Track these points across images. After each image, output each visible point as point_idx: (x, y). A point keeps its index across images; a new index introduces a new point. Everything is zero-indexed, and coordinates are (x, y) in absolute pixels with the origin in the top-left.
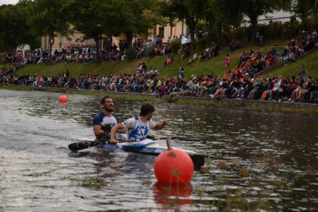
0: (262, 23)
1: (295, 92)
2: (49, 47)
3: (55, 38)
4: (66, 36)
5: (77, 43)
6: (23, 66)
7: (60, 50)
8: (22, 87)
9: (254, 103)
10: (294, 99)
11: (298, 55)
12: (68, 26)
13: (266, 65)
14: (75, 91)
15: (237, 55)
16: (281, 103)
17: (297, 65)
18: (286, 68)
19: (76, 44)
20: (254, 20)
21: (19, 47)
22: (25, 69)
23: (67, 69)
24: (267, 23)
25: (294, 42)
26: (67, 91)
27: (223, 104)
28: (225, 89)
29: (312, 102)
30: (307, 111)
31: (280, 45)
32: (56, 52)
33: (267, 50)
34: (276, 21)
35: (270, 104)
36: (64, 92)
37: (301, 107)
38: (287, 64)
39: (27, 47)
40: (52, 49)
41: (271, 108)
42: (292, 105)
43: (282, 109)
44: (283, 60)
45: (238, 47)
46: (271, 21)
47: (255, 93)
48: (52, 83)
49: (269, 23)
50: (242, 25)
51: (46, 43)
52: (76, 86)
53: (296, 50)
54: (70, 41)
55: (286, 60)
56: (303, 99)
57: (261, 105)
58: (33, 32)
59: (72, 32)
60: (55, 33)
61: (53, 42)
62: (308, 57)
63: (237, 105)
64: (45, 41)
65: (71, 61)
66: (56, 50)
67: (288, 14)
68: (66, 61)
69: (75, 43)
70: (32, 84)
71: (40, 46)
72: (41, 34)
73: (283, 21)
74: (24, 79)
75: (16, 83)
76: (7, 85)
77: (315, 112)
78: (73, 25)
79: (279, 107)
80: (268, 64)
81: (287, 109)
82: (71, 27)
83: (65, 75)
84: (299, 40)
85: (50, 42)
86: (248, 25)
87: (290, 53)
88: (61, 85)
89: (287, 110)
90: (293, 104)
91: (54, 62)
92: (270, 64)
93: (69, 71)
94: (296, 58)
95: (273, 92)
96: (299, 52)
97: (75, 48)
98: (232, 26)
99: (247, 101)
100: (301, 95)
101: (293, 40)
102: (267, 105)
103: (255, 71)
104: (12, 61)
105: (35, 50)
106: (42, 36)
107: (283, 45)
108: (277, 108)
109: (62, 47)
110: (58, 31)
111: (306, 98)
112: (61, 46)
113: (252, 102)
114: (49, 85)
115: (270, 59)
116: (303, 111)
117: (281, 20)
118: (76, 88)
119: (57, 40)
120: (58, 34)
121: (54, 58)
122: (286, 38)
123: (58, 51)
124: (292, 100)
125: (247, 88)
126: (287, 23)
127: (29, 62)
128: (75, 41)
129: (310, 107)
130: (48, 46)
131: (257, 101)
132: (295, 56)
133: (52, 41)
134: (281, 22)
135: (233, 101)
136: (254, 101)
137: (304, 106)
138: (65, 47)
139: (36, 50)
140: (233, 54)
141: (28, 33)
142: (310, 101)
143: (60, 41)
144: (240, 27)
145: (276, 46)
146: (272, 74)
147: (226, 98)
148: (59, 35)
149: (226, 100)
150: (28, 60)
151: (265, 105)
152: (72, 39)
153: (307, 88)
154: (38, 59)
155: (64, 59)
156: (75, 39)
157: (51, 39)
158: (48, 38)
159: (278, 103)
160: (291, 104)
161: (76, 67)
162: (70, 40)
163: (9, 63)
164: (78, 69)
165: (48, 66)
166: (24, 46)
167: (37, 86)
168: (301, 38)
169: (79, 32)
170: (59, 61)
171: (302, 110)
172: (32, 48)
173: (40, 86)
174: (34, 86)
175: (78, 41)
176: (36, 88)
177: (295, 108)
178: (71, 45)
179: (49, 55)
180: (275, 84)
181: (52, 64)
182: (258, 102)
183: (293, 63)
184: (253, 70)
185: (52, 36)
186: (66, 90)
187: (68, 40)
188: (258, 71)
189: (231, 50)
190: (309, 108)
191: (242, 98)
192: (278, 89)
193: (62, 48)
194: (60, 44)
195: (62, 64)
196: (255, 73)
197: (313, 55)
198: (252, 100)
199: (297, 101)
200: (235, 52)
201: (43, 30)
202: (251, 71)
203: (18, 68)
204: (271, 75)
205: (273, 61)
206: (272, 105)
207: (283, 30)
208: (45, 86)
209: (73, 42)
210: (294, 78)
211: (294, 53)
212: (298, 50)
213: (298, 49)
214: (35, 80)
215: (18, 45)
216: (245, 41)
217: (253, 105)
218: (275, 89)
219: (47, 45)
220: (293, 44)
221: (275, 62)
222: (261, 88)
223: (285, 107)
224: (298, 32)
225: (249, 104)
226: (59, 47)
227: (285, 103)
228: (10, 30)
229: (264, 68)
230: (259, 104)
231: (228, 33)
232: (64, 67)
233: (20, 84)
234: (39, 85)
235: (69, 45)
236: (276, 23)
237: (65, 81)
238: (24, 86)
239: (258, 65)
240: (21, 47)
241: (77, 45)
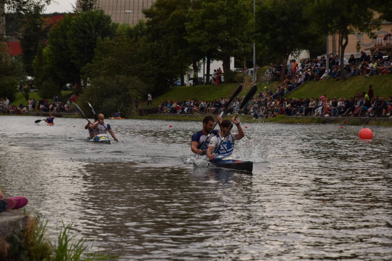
2: (339, 51)
3: (349, 36)
4: (368, 31)
5: (386, 41)
6: (299, 84)
7: (357, 55)
8: (297, 118)
12: (371, 14)
14: (385, 120)
19: (384, 43)
21: (292, 55)
22: (302, 90)
23: (370, 86)
26: (371, 121)
32: (352, 60)
36: (366, 123)
39: (304, 54)
40: (345, 54)
48: (345, 109)
51: (334, 46)
52: (386, 113)
54: (374, 40)
58: (313, 29)
59: (377, 24)
60: (348, 27)
61: (347, 43)
64: (334, 41)
65: (377, 71)
66: (352, 55)
68: (368, 73)
69: (383, 41)
70: (314, 113)
71: (324, 51)
72: (326, 31)
74: (300, 105)
75: (288, 112)
76: (275, 116)
78: (379, 12)
82: (376, 15)
83: (366, 95)
85: (341, 42)
88: (360, 112)
91: (348, 75)
93: (373, 88)
97: (383, 50)
104: (282, 78)
105: (316, 58)
106: (329, 34)
109: (361, 50)
110: (354, 24)
112: (360, 48)
114: (340, 113)
118: (386, 116)
119: (353, 39)
120: (354, 29)
121: (348, 68)
123: (355, 57)
127: (308, 78)
128: (383, 38)
130: (337, 50)
133: (344, 41)
138: (365, 50)
139: (319, 58)
141: (306, 32)
143: (358, 40)
148: (356, 30)
150: (307, 75)
152: (378, 36)
154: (323, 72)
155: (364, 70)
156: (383, 35)
157: (342, 38)
158: (337, 37)
161: (385, 81)
162: (375, 38)
163: (276, 81)
164: (388, 84)
165: (338, 82)
166: (299, 52)
167: (322, 115)
169: (389, 23)
170: (357, 73)
172: (313, 55)
173: (327, 115)
174: (317, 115)
175: (389, 38)
176: (319, 119)
178: (376, 46)
179: (340, 64)
181: (345, 79)
185: (345, 34)
186: (370, 119)
187: (370, 38)
193: (360, 52)
194: (358, 45)
195: (361, 78)
201: (329, 25)
203: (290, 89)
208: (334, 115)
209: (380, 40)
214: (317, 107)
215: (290, 52)
219: (336, 48)
226: (356, 50)
228: (278, 30)
232: (365, 82)
233: (295, 113)
234: (325, 114)
235: (373, 46)
237: (368, 105)
238: (300, 116)
240: (295, 55)
241: (387, 44)
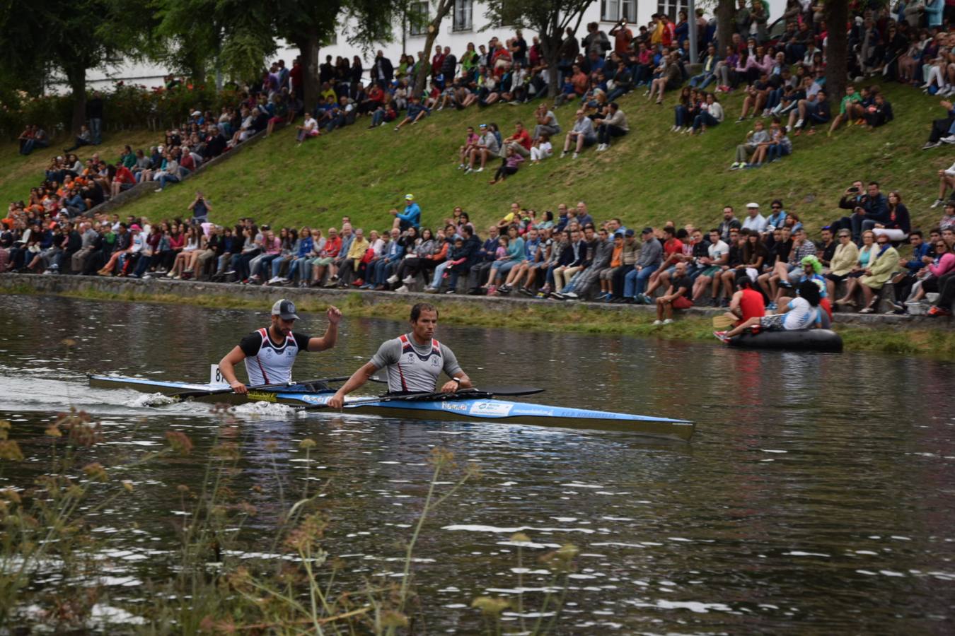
0: (97, 87)
1: (183, 257)
9: (83, 283)
10: (180, 272)
11: (189, 168)
13: (112, 189)
15: (36, 165)
16: (150, 283)
17: (185, 193)
18: (161, 198)
20: (77, 79)
24: (111, 88)
25: (177, 137)
27: (5, 287)
28: (8, 250)
29: (223, 279)
30: (212, 301)
31: (144, 143)
33: (113, 155)
34: (133, 83)
35: (124, 285)
37: (197, 292)
38: (160, 190)
41: (125, 295)
42: (176, 288)
43: (152, 297)
44: (152, 179)
45: (39, 146)
46: (121, 84)
47: (86, 258)
49: (114, 89)
50: (47, 92)
53: (183, 156)
55: (158, 179)
56: (201, 272)
57: (101, 289)
62: (212, 173)
63: (40, 289)
67: (162, 70)
73: (150, 85)
77: (228, 303)
79: (144, 292)
80: (117, 189)
81: (164, 297)
84: (189, 131)
86: (64, 90)
87: (170, 161)
89: (165, 300)
90: (178, 284)
92: (122, 189)
94: (184, 173)
95: (129, 255)
96: (191, 161)
98: (24, 94)
99: (65, 278)
100: (195, 263)
101: (174, 132)
102: (115, 289)
103: (85, 204)
107: (153, 142)
108: (140, 295)
111: (208, 269)
113: (80, 281)
115: (121, 177)
116: (202, 301)
117: (143, 82)
122: (158, 126)
124: (176, 274)
125: (66, 245)
126: (158, 91)
129: (217, 290)
131: (90, 277)
132: (181, 170)
134: (144, 87)
135: (30, 277)
136: (83, 279)
137: (203, 290)
140: (27, 162)
142: (216, 278)
144: (43, 94)
145: (135, 144)
146: (128, 213)
147: (10, 270)
149: (12, 277)
151: (112, 287)
153: (210, 247)
159: (142, 283)
160: (173, 285)
168: (193, 126)
171: (200, 298)
177: (184, 295)
180: (135, 238)
182: (93, 281)
183: (176, 187)
184: (78, 202)
188: (93, 205)
189: (21, 152)
190: (215, 294)
191: (52, 270)
192: (142, 249)
196: (85, 210)
197: (223, 169)
198: (79, 276)
199: (187, 276)
200: (32, 158)
202: (75, 206)
204: (125, 215)
205: (128, 180)
206: (127, 288)
207: (151, 106)
210: (178, 222)
211: (179, 162)
212: (187, 156)
213: (187, 152)
216: (57, 130)
217: (81, 288)
218: (134, 249)
220: (177, 141)
221: (134, 183)
222: (103, 246)
223: (159, 293)
224: (186, 112)
225: (71, 287)
227: (158, 283)
229: (108, 198)
230: (96, 285)
231: (13, 111)
236: (132, 90)
239: (91, 189)
